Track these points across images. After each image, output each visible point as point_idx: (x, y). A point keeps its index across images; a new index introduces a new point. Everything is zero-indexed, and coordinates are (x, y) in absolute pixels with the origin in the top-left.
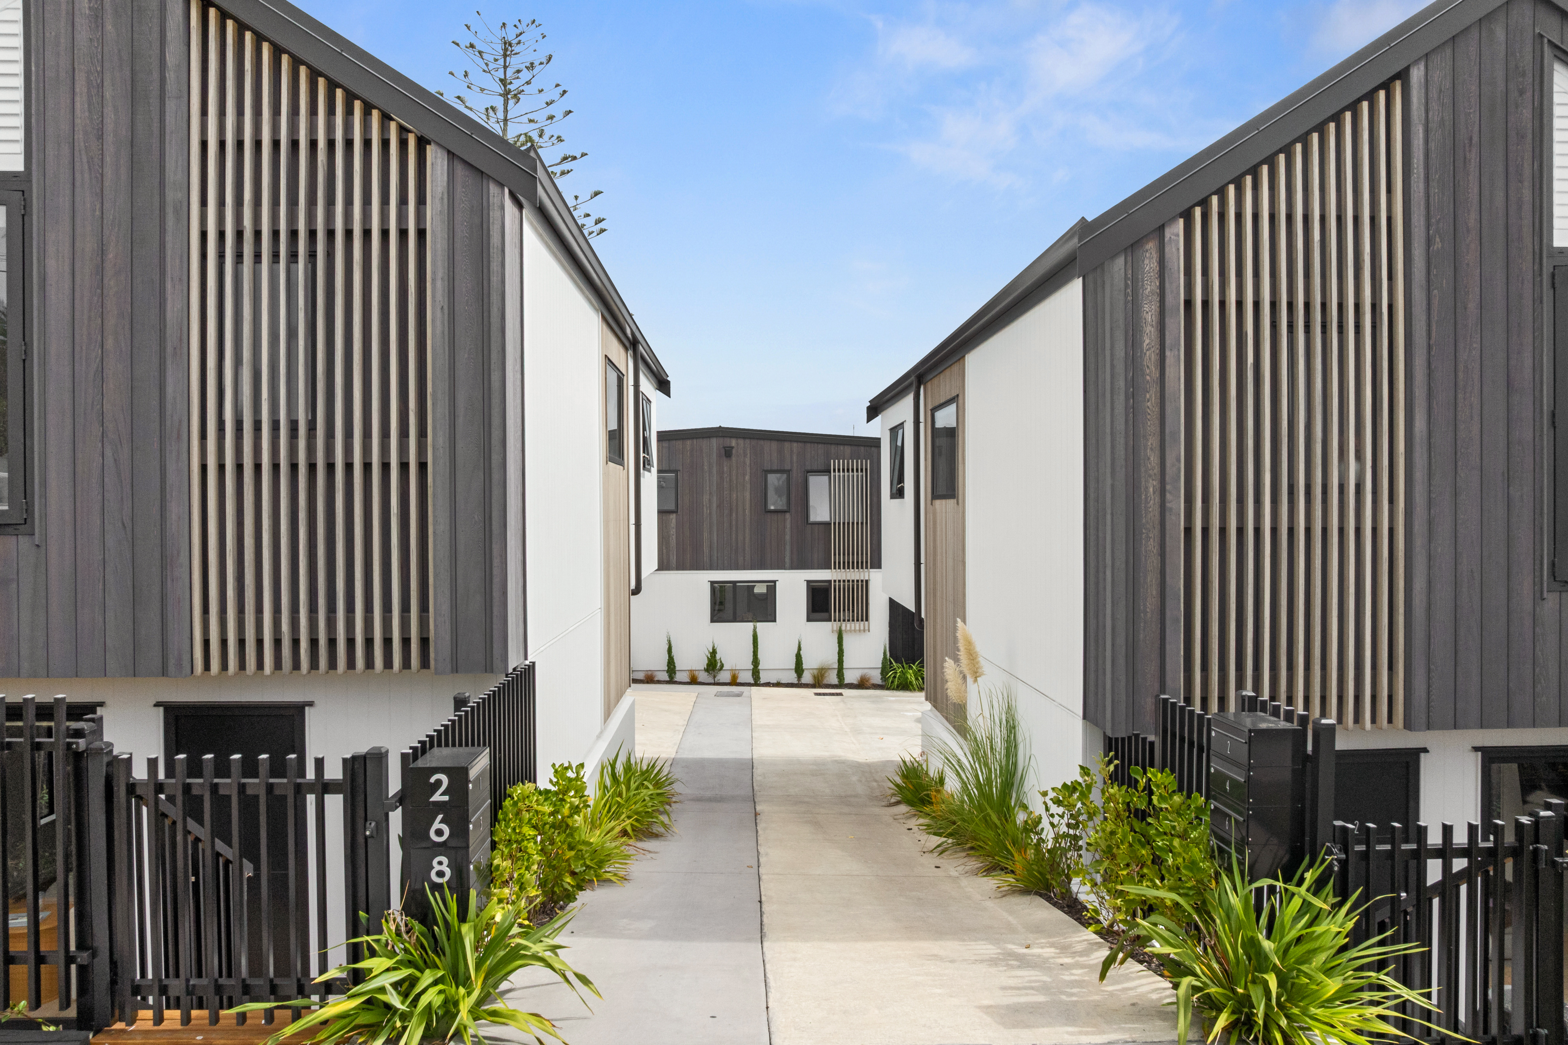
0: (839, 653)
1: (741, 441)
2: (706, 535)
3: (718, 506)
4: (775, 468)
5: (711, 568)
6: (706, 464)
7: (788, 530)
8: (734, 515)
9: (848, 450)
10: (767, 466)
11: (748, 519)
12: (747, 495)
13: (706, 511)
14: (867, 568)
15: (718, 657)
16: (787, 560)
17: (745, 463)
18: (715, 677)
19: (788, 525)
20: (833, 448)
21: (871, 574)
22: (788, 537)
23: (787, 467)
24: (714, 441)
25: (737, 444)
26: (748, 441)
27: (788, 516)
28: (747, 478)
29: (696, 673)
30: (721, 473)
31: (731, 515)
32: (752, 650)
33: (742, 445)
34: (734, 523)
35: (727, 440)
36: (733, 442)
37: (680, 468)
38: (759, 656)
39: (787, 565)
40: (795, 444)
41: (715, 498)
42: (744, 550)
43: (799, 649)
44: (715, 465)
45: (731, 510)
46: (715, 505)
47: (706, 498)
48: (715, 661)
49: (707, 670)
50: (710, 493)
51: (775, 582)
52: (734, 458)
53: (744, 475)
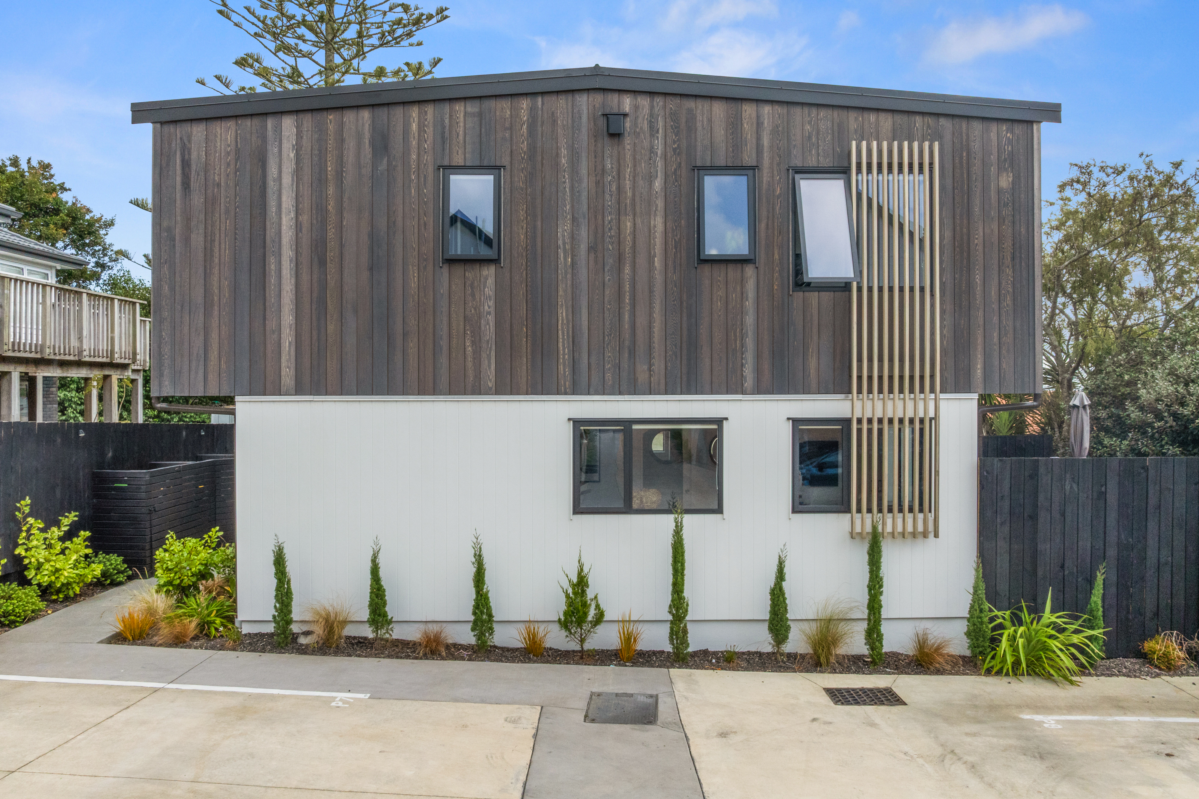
0: (870, 588)
1: (644, 102)
2: (563, 313)
3: (592, 249)
4: (721, 162)
5: (575, 389)
6: (564, 152)
7: (750, 304)
8: (627, 270)
9: (886, 122)
10: (702, 158)
11: (659, 278)
12: (658, 222)
13: (563, 260)
14: (932, 390)
15: (590, 594)
16: (749, 372)
17: (652, 150)
18: (582, 641)
19: (751, 293)
20: (853, 120)
21: (943, 405)
22: (750, 320)
23: (748, 158)
24: (583, 100)
25: (636, 108)
26: (659, 101)
27: (749, 270)
28: (658, 184)
29: (541, 630)
30: (599, 172)
31: (620, 270)
32: (670, 579)
33: (646, 111)
34: (627, 287)
35: (613, 100)
36: (627, 103)
37: (505, 161)
38: (687, 594)
39: (749, 383)
40: (767, 109)
41: (584, 233)
42: (650, 348)
43: (780, 575)
44: (584, 155)
45: (620, 259)
46: (583, 247)
47: (564, 229)
48: (585, 605)
49: (565, 624)
50: (574, 219)
51: (719, 422)
52: (627, 142)
53: (650, 179)
